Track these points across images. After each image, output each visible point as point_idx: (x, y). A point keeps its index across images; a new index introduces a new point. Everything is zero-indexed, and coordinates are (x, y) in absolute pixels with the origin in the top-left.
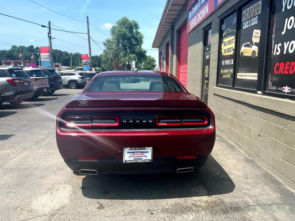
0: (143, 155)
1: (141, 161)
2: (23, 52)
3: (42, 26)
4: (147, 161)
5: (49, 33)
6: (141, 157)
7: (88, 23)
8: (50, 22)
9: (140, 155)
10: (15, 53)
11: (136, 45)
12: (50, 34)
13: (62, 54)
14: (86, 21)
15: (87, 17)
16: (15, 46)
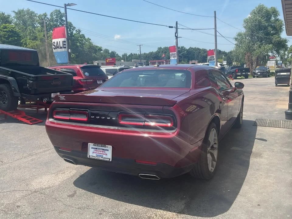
0: (104, 153)
1: (101, 158)
2: (166, 52)
3: (170, 27)
4: (107, 159)
5: (176, 32)
6: (102, 155)
7: (215, 17)
8: (177, 22)
9: (101, 152)
10: (160, 54)
11: (273, 35)
12: (176, 34)
13: (200, 51)
14: (214, 15)
15: (215, 12)
16: (161, 48)
